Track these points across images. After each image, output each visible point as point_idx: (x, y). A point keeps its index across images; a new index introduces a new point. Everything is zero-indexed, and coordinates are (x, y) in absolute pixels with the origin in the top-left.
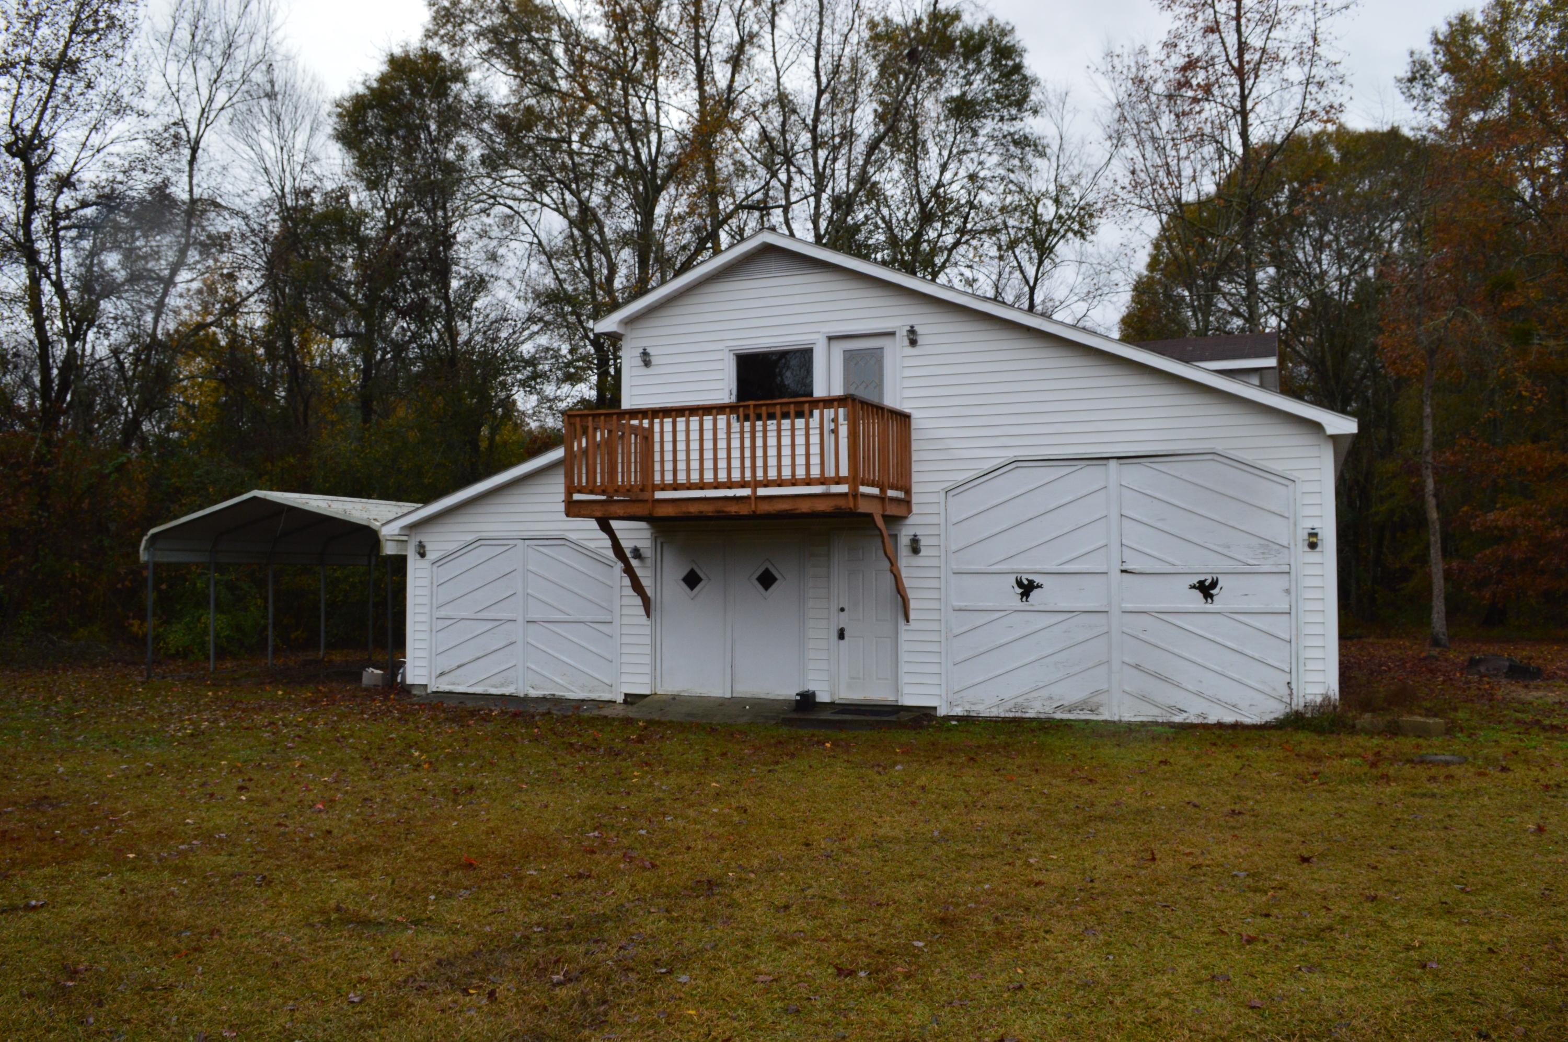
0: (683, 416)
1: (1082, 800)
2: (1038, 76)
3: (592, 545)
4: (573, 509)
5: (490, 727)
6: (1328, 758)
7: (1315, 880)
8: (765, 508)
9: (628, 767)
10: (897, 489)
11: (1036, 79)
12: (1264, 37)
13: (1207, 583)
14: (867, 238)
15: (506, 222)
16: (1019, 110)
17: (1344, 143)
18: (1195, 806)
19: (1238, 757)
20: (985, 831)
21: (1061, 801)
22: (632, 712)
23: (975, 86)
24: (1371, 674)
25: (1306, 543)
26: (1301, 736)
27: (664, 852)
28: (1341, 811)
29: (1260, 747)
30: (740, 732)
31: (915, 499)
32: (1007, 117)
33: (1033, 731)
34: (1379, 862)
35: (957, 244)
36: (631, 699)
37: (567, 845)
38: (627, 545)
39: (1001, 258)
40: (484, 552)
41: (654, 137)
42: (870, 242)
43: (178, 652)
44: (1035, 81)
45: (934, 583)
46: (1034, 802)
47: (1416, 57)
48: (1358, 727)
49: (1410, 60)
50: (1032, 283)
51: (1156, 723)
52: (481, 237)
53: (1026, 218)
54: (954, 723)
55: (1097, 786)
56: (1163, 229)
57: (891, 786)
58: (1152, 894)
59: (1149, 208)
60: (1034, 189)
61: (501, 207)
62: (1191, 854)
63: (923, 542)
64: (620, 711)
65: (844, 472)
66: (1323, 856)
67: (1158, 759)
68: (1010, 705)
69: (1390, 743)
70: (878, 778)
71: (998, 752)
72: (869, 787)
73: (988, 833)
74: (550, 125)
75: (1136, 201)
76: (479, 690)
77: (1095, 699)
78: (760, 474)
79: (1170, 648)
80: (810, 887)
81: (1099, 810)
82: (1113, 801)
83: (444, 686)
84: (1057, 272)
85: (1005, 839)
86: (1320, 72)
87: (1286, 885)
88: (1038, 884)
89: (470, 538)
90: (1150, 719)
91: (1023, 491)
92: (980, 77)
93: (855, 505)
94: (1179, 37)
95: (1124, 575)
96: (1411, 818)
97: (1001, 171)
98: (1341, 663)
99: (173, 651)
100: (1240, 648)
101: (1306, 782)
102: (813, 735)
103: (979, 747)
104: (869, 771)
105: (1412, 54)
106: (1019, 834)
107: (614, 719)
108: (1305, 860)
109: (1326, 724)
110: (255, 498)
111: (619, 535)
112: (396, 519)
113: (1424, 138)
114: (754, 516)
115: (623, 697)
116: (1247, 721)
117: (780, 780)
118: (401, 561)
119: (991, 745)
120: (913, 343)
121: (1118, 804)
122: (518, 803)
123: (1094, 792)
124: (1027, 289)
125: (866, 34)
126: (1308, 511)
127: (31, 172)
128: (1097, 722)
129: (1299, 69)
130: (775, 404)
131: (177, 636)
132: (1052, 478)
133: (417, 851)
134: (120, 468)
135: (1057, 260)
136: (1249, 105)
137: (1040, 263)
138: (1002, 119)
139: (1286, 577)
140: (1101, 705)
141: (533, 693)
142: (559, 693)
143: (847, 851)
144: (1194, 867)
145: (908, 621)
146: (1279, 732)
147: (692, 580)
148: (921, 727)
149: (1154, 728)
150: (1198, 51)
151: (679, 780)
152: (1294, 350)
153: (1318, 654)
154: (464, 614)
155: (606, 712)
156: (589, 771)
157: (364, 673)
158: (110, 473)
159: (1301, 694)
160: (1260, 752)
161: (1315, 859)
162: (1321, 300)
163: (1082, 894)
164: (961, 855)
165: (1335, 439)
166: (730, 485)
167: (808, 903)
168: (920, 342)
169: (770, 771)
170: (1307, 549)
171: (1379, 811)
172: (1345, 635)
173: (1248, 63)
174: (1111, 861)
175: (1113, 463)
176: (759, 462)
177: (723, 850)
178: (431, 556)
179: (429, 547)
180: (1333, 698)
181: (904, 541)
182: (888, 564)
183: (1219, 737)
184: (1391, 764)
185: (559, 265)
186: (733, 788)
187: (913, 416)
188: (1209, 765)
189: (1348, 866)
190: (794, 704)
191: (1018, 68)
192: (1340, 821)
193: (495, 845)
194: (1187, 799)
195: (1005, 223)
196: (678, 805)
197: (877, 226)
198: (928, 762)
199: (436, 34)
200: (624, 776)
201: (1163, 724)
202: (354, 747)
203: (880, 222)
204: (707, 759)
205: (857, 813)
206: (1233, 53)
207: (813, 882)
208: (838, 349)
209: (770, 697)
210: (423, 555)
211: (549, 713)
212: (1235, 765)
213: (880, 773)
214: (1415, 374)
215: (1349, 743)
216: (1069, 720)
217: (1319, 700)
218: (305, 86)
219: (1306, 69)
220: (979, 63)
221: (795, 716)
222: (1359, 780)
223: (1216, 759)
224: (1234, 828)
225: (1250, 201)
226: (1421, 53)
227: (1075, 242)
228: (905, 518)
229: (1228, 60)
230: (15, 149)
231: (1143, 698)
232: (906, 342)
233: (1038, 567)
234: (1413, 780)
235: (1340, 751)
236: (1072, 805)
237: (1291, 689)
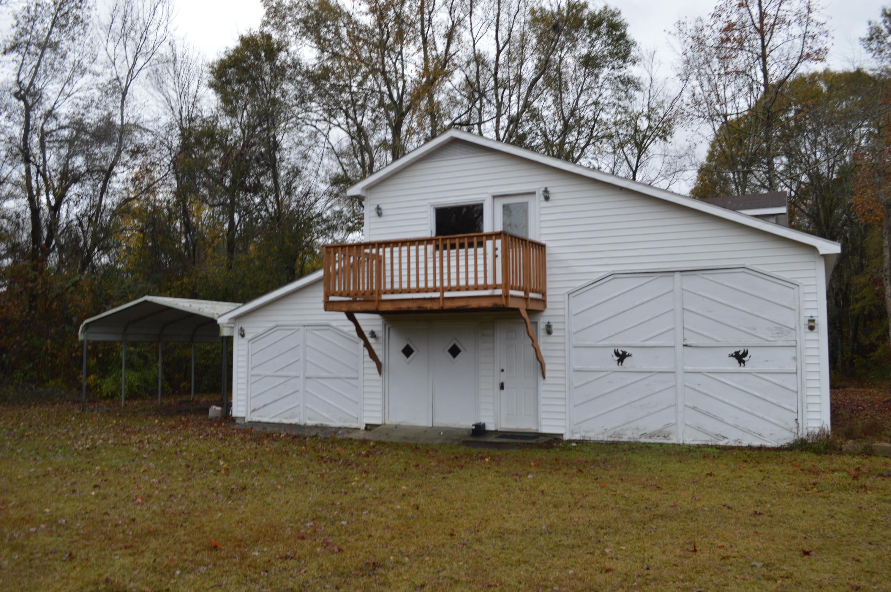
0: (397, 246)
1: (650, 503)
2: (635, 40)
3: (346, 329)
4: (329, 306)
5: (276, 445)
6: (824, 472)
7: (813, 570)
8: (448, 305)
9: (352, 474)
10: (536, 292)
11: (634, 43)
12: (776, 9)
13: (741, 353)
14: (531, 143)
15: (313, 136)
16: (624, 62)
17: (830, 79)
18: (729, 508)
19: (761, 471)
20: (579, 525)
21: (635, 503)
22: (368, 436)
23: (597, 47)
24: (852, 412)
25: (807, 326)
26: (805, 456)
27: (352, 539)
28: (833, 513)
29: (777, 464)
30: (433, 450)
31: (548, 299)
32: (616, 66)
33: (624, 451)
34: (861, 556)
35: (588, 144)
36: (369, 427)
37: (288, 531)
38: (366, 329)
39: (614, 153)
40: (278, 335)
41: (400, 84)
42: (533, 144)
43: (108, 395)
44: (634, 44)
45: (561, 354)
46: (617, 503)
47: (872, 25)
48: (844, 449)
49: (868, 27)
50: (634, 168)
51: (708, 446)
52: (298, 145)
53: (630, 129)
54: (574, 444)
55: (662, 492)
56: (716, 135)
57: (521, 490)
58: (691, 580)
59: (704, 117)
60: (635, 111)
61: (309, 127)
62: (722, 547)
63: (554, 327)
64: (361, 435)
65: (499, 281)
66: (819, 549)
67: (706, 472)
68: (611, 432)
69: (866, 462)
70: (514, 484)
71: (599, 466)
72: (507, 490)
73: (580, 528)
74: (339, 78)
75: (696, 113)
76: (276, 420)
77: (667, 429)
78: (446, 284)
79: (716, 396)
80: (444, 569)
81: (660, 512)
82: (671, 503)
83: (255, 418)
84: (651, 162)
85: (592, 533)
86: (813, 29)
87: (792, 574)
88: (607, 571)
89: (271, 325)
90: (704, 443)
91: (618, 293)
92: (599, 42)
93: (507, 302)
94: (723, 10)
95: (686, 348)
96: (883, 519)
97: (613, 100)
98: (832, 405)
99: (105, 394)
100: (763, 397)
101: (808, 490)
102: (479, 453)
103: (587, 462)
104: (510, 479)
105: (870, 23)
106: (602, 528)
107: (355, 440)
108: (806, 553)
109: (822, 447)
110: (146, 302)
111: (360, 323)
112: (226, 313)
113: (880, 75)
114: (441, 311)
115: (364, 426)
116: (769, 445)
117: (448, 485)
118: (229, 340)
119: (595, 461)
120: (547, 198)
121: (674, 506)
122: (269, 500)
123: (659, 496)
124: (631, 173)
125: (529, 18)
126: (808, 305)
127: (28, 109)
128: (668, 445)
129: (799, 29)
130: (455, 238)
131: (108, 386)
132: (637, 285)
133: (184, 535)
134: (75, 284)
135: (650, 155)
136: (767, 50)
137: (639, 157)
138: (613, 68)
139: (793, 349)
140: (671, 433)
141: (310, 423)
142: (325, 423)
143: (479, 540)
144: (724, 558)
145: (544, 378)
146: (790, 453)
147: (408, 351)
148: (552, 447)
149: (706, 449)
150: (734, 18)
151: (382, 484)
152: (800, 209)
153: (816, 400)
154: (268, 373)
155: (354, 436)
156: (326, 476)
157: (210, 410)
158: (69, 287)
159: (805, 427)
160: (777, 468)
161: (813, 553)
162: (816, 177)
163: (640, 579)
164: (558, 545)
165: (825, 257)
166: (427, 290)
167: (438, 584)
168: (551, 198)
169: (444, 478)
170: (808, 330)
171: (860, 514)
172: (833, 386)
173: (766, 25)
174: (664, 552)
175: (677, 275)
176: (445, 277)
177: (393, 538)
178: (248, 336)
179: (246, 331)
180: (826, 430)
181: (542, 326)
182: (531, 341)
183: (749, 456)
184: (868, 477)
185: (344, 160)
186: (416, 490)
187: (547, 246)
188: (741, 477)
189: (838, 559)
190: (471, 431)
191: (623, 36)
192: (832, 521)
193: (239, 533)
194: (723, 503)
195: (617, 131)
196: (376, 502)
197: (537, 134)
198: (550, 472)
199: (269, 23)
200: (347, 480)
201: (712, 446)
202: (185, 458)
203: (539, 132)
204: (405, 469)
205: (493, 511)
206: (756, 20)
207: (447, 566)
208: (499, 204)
209: (457, 426)
210: (243, 336)
211: (316, 436)
212: (759, 477)
213: (516, 481)
214: (877, 220)
215: (838, 461)
216: (649, 443)
217: (817, 431)
218: (194, 57)
219: (804, 28)
220: (599, 33)
221: (471, 439)
222: (845, 489)
223: (746, 473)
224: (755, 525)
225: (769, 112)
226: (876, 23)
227: (659, 142)
228: (542, 311)
229: (754, 24)
230: (19, 96)
231: (699, 429)
232: (543, 198)
233: (629, 343)
234: (884, 489)
235: (832, 467)
236: (643, 506)
237: (798, 424)
